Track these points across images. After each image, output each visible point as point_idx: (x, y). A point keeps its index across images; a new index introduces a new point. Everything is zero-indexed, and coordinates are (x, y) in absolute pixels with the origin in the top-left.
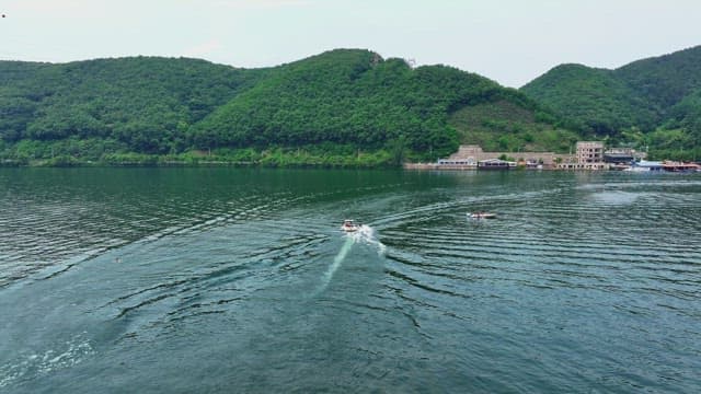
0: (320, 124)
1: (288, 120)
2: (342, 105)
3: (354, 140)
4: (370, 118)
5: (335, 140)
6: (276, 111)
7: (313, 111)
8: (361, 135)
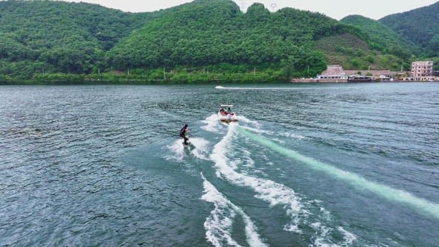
0: (216, 49)
1: (190, 46)
2: (230, 35)
3: (246, 61)
4: (256, 44)
5: (231, 62)
6: (177, 40)
7: (208, 40)
8: (253, 57)
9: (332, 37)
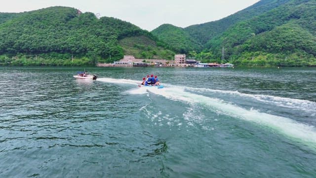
0: (49, 42)
1: (29, 39)
2: (61, 33)
3: (69, 51)
4: (77, 40)
5: (58, 51)
6: (21, 35)
7: (44, 36)
8: (73, 49)
9: (132, 38)
